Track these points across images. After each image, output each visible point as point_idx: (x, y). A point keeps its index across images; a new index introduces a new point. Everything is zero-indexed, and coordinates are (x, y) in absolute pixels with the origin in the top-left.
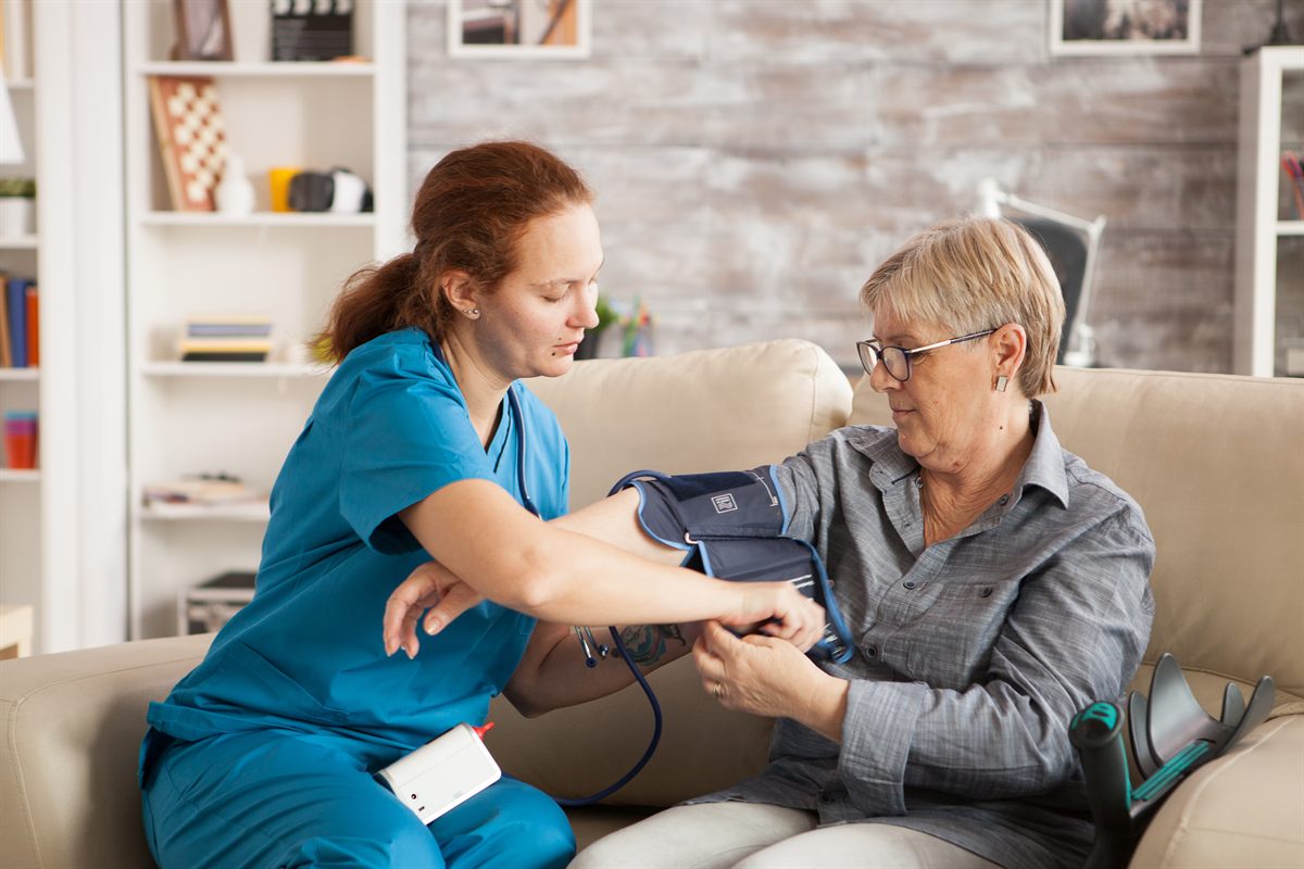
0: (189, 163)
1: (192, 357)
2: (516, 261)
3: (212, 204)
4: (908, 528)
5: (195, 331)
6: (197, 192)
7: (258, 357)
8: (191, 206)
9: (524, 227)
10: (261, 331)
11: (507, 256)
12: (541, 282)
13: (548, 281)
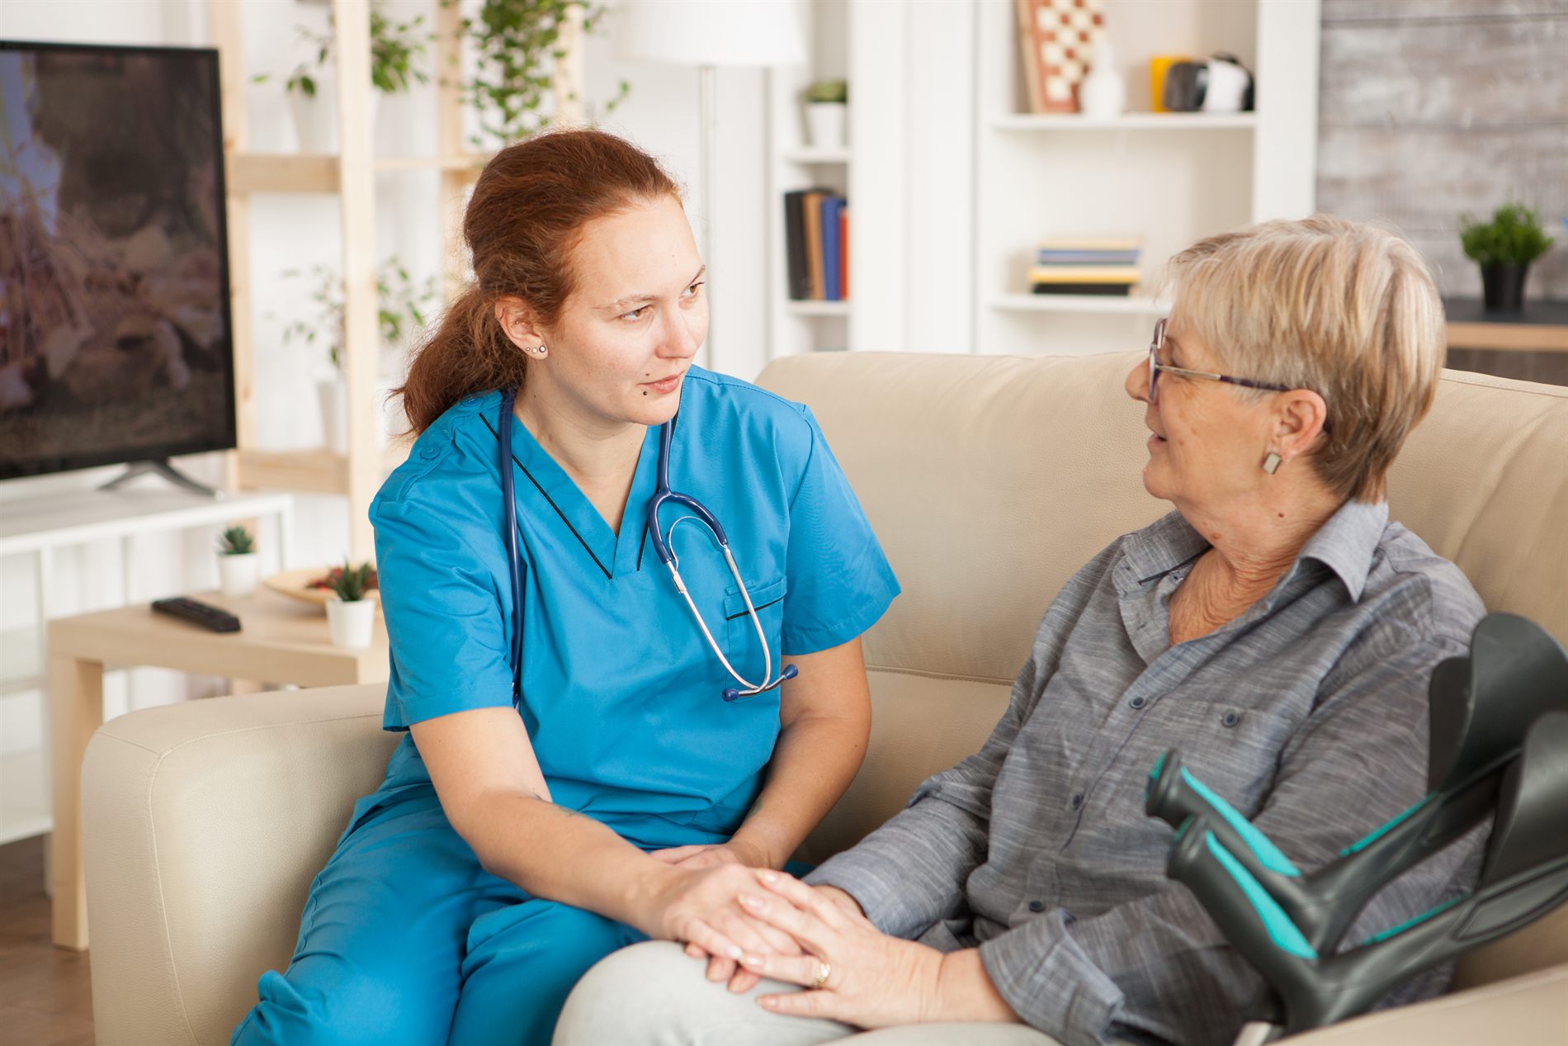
0: (1052, 54)
1: (1044, 289)
2: (572, 281)
3: (1075, 104)
4: (1142, 630)
5: (1048, 257)
6: (1059, 89)
7: (1120, 289)
8: (1051, 106)
9: (578, 233)
10: (1126, 258)
11: (561, 273)
12: (607, 302)
13: (615, 301)
